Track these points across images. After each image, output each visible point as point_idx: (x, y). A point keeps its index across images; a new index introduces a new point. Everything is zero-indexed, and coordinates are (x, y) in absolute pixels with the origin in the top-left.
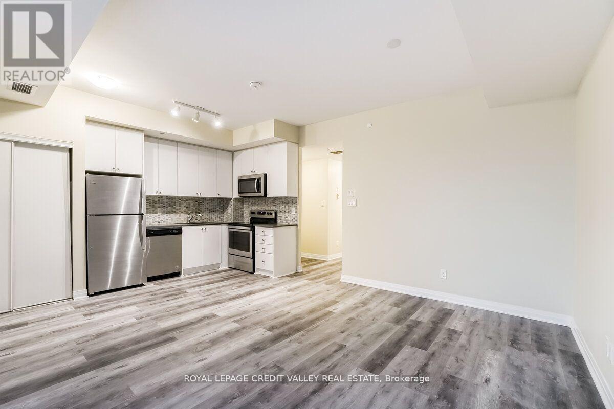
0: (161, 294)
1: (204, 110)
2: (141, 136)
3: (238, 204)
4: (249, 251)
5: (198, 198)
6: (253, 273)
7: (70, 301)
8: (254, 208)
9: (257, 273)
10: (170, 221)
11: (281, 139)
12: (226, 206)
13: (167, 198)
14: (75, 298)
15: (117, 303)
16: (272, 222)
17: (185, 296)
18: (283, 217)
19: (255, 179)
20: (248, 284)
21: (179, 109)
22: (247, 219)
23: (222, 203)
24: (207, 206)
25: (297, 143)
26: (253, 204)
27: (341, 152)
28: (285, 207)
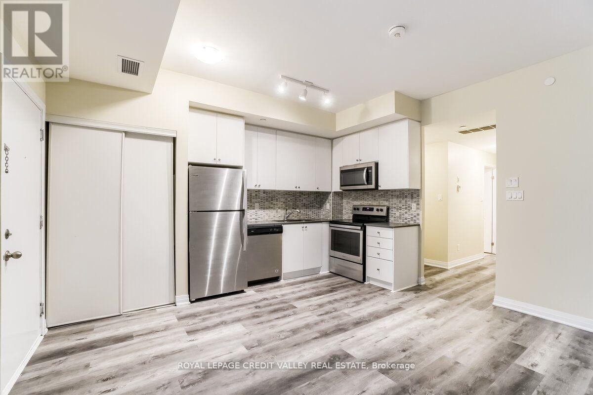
0: (265, 306)
1: (312, 85)
2: (241, 123)
3: (337, 198)
4: (358, 255)
5: (296, 192)
6: (363, 283)
7: (172, 307)
8: (357, 203)
9: (368, 283)
10: (267, 217)
11: (402, 116)
12: (324, 200)
13: (264, 193)
14: (177, 304)
15: (220, 316)
16: (383, 221)
17: (295, 313)
18: (398, 214)
19: (363, 169)
20: (365, 299)
21: (286, 84)
22: (347, 216)
23: (319, 198)
24: (304, 201)
25: (419, 122)
26: (356, 199)
27: (494, 126)
28: (400, 202)
